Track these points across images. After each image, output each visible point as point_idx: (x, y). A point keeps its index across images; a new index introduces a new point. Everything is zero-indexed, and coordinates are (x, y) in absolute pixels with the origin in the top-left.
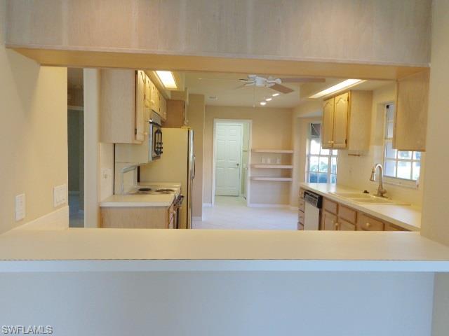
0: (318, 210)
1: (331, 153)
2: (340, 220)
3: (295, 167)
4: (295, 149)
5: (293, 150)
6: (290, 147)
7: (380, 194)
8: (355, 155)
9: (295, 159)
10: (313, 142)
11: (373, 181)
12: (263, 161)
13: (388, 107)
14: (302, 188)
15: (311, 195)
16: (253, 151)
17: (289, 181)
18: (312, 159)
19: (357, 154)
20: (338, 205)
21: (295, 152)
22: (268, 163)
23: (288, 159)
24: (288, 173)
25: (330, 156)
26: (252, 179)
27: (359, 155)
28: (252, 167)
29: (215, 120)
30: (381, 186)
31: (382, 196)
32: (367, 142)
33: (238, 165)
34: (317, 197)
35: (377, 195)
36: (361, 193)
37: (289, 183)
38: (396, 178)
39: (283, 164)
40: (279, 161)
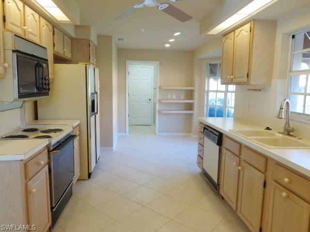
0: (218, 147)
1: (227, 88)
2: (243, 163)
3: (196, 101)
4: (196, 86)
5: (194, 87)
6: (192, 85)
7: (286, 132)
8: (256, 90)
9: (196, 95)
10: (212, 80)
11: (282, 118)
12: (169, 97)
13: (293, 37)
14: (201, 123)
15: (210, 131)
16: (160, 88)
17: (191, 114)
18: (211, 94)
19: (258, 88)
20: (240, 145)
21: (196, 88)
22: (174, 98)
23: (190, 94)
24: (190, 107)
25: (226, 92)
26: (160, 112)
27: (260, 90)
28: (160, 101)
29: (127, 61)
30: (288, 123)
31: (289, 134)
32: (269, 76)
33: (150, 100)
34: (217, 134)
35: (283, 133)
36: (263, 129)
37: (191, 115)
38: (304, 114)
39: (186, 99)
40: (182, 97)
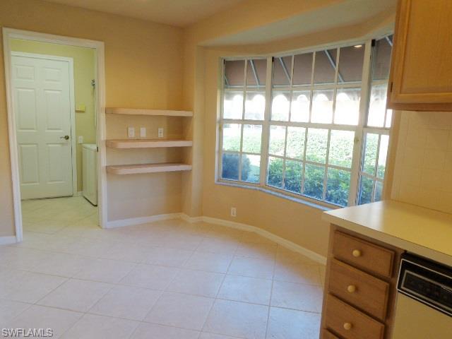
3: (194, 143)
4: (195, 109)
5: (189, 109)
9: (196, 128)
12: (132, 133)
16: (108, 111)
17: (181, 173)
18: (227, 128)
21: (196, 114)
22: (142, 136)
23: (179, 128)
24: (180, 156)
28: (110, 145)
33: (67, 138)
37: (184, 175)
39: (169, 139)
40: (161, 133)
